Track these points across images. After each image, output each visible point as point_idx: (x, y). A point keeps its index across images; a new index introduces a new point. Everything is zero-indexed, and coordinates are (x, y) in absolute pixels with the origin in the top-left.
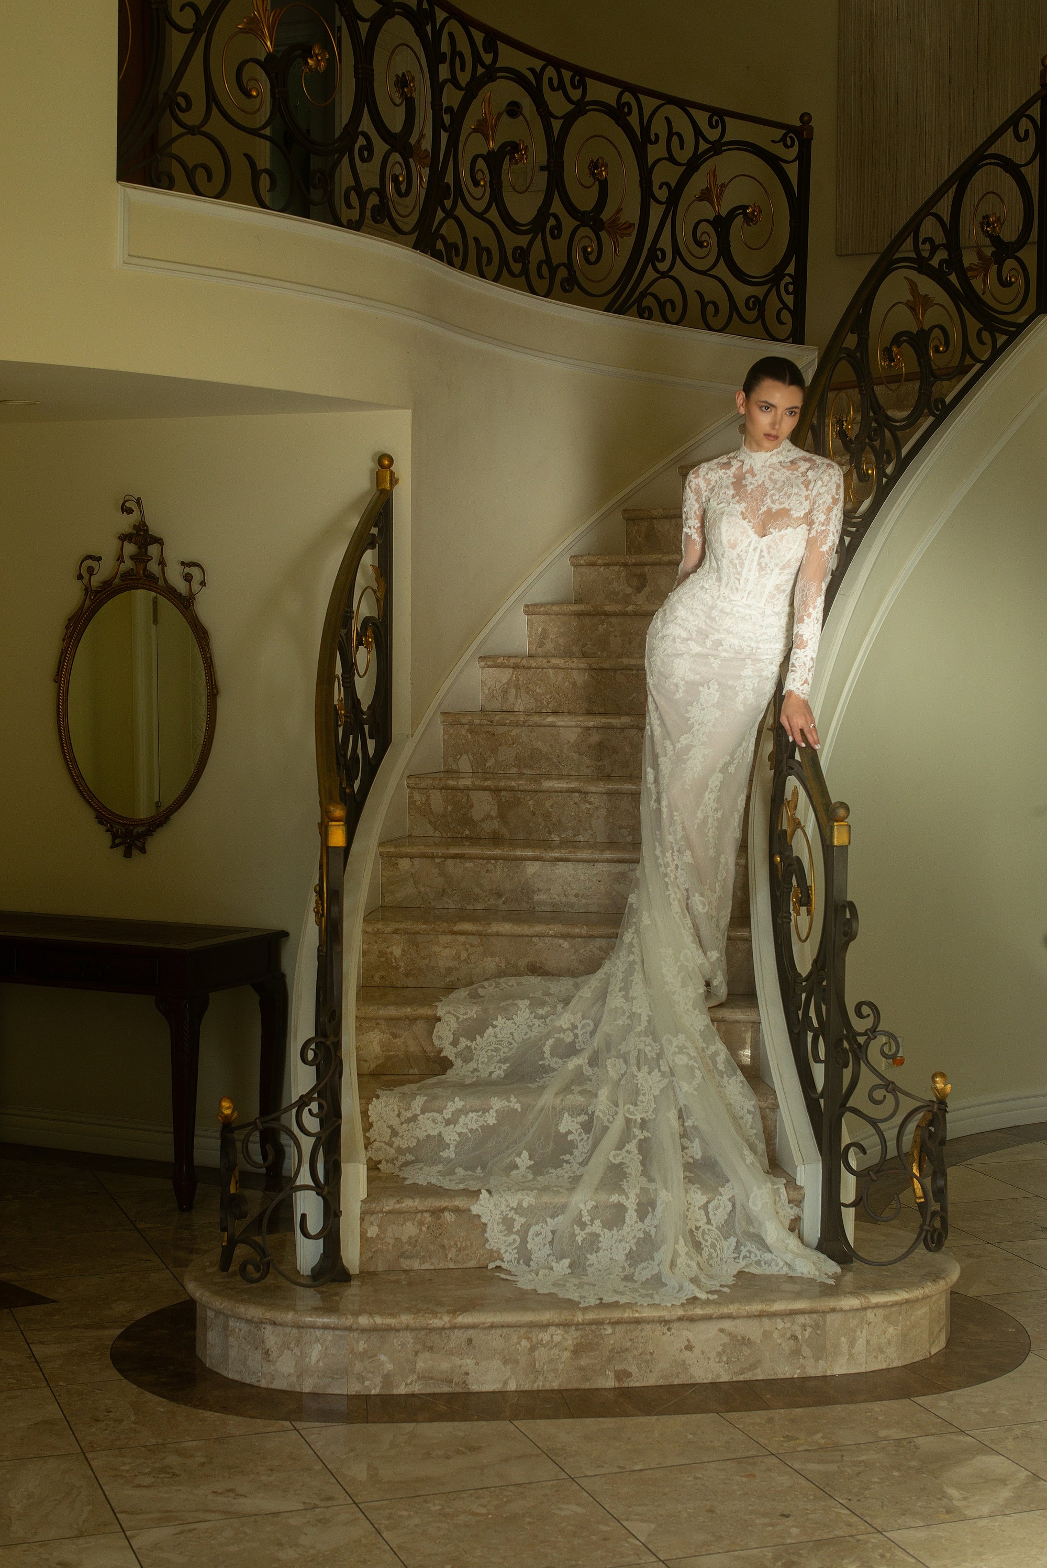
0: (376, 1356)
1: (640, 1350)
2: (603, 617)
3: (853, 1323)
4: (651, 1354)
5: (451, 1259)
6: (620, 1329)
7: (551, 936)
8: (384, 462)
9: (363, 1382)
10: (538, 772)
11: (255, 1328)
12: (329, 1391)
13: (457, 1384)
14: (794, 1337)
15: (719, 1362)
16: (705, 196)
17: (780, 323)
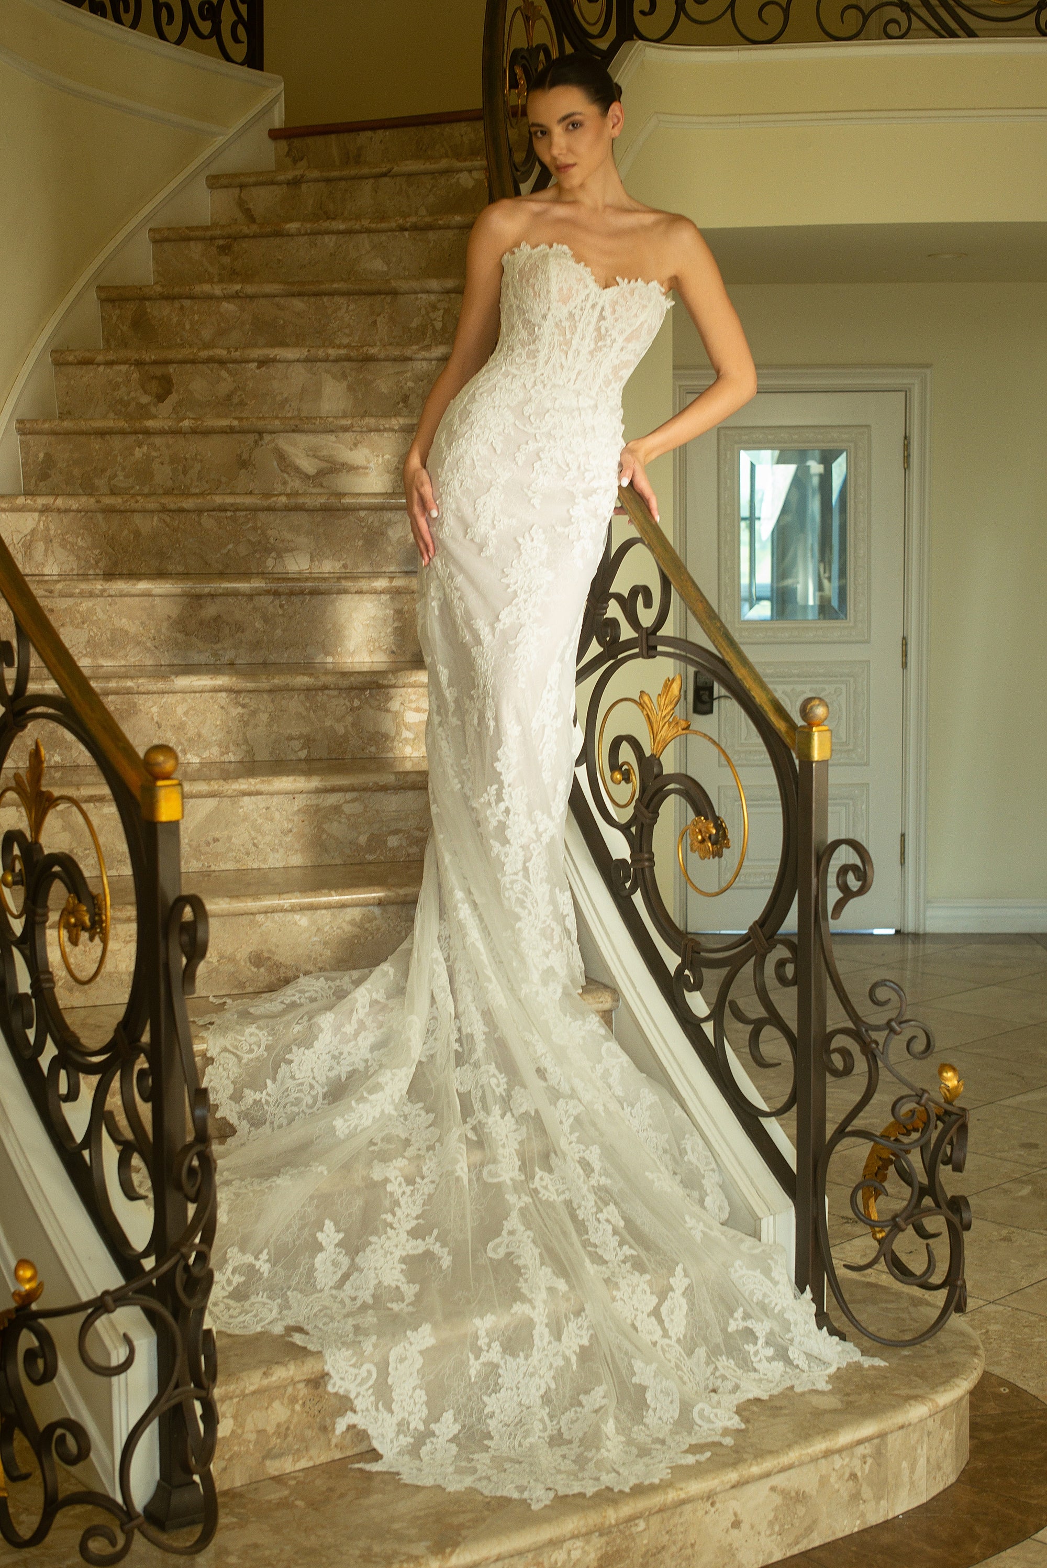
1: (679, 1544)
2: (141, 436)
3: (915, 1437)
4: (693, 1545)
5: (336, 1446)
6: (655, 1520)
7: (286, 911)
10: (123, 663)
14: (853, 1476)
15: (770, 1535)
17: (236, 40)
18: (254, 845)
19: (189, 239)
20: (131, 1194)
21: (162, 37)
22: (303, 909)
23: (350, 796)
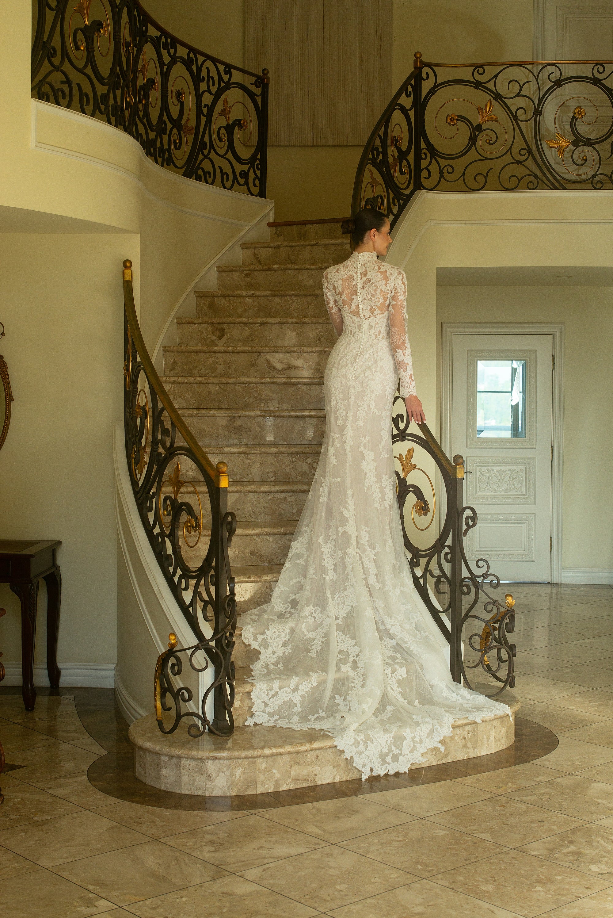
0: (271, 770)
2: (212, 353)
3: (489, 727)
7: (264, 535)
8: (127, 264)
9: (265, 786)
10: (204, 443)
11: (201, 762)
12: (246, 793)
13: (311, 781)
14: (464, 738)
16: (223, 113)
17: (255, 186)
18: (253, 512)
19: (233, 271)
20: (206, 619)
21: (225, 187)
22: (270, 534)
23: (290, 494)
